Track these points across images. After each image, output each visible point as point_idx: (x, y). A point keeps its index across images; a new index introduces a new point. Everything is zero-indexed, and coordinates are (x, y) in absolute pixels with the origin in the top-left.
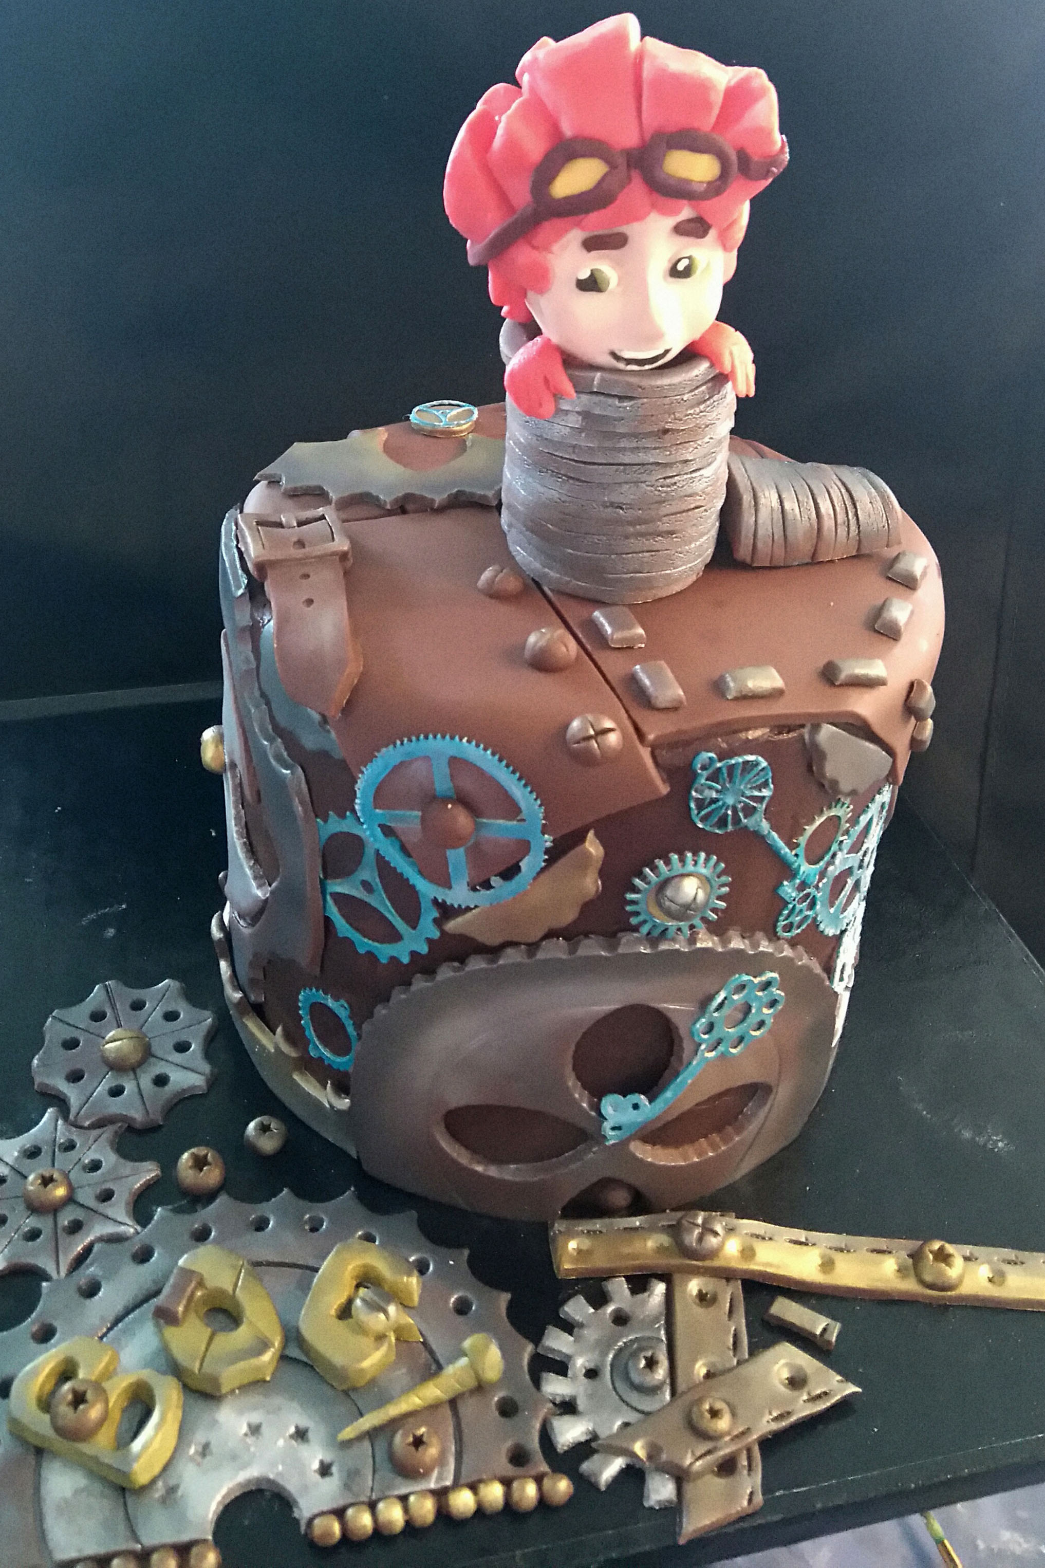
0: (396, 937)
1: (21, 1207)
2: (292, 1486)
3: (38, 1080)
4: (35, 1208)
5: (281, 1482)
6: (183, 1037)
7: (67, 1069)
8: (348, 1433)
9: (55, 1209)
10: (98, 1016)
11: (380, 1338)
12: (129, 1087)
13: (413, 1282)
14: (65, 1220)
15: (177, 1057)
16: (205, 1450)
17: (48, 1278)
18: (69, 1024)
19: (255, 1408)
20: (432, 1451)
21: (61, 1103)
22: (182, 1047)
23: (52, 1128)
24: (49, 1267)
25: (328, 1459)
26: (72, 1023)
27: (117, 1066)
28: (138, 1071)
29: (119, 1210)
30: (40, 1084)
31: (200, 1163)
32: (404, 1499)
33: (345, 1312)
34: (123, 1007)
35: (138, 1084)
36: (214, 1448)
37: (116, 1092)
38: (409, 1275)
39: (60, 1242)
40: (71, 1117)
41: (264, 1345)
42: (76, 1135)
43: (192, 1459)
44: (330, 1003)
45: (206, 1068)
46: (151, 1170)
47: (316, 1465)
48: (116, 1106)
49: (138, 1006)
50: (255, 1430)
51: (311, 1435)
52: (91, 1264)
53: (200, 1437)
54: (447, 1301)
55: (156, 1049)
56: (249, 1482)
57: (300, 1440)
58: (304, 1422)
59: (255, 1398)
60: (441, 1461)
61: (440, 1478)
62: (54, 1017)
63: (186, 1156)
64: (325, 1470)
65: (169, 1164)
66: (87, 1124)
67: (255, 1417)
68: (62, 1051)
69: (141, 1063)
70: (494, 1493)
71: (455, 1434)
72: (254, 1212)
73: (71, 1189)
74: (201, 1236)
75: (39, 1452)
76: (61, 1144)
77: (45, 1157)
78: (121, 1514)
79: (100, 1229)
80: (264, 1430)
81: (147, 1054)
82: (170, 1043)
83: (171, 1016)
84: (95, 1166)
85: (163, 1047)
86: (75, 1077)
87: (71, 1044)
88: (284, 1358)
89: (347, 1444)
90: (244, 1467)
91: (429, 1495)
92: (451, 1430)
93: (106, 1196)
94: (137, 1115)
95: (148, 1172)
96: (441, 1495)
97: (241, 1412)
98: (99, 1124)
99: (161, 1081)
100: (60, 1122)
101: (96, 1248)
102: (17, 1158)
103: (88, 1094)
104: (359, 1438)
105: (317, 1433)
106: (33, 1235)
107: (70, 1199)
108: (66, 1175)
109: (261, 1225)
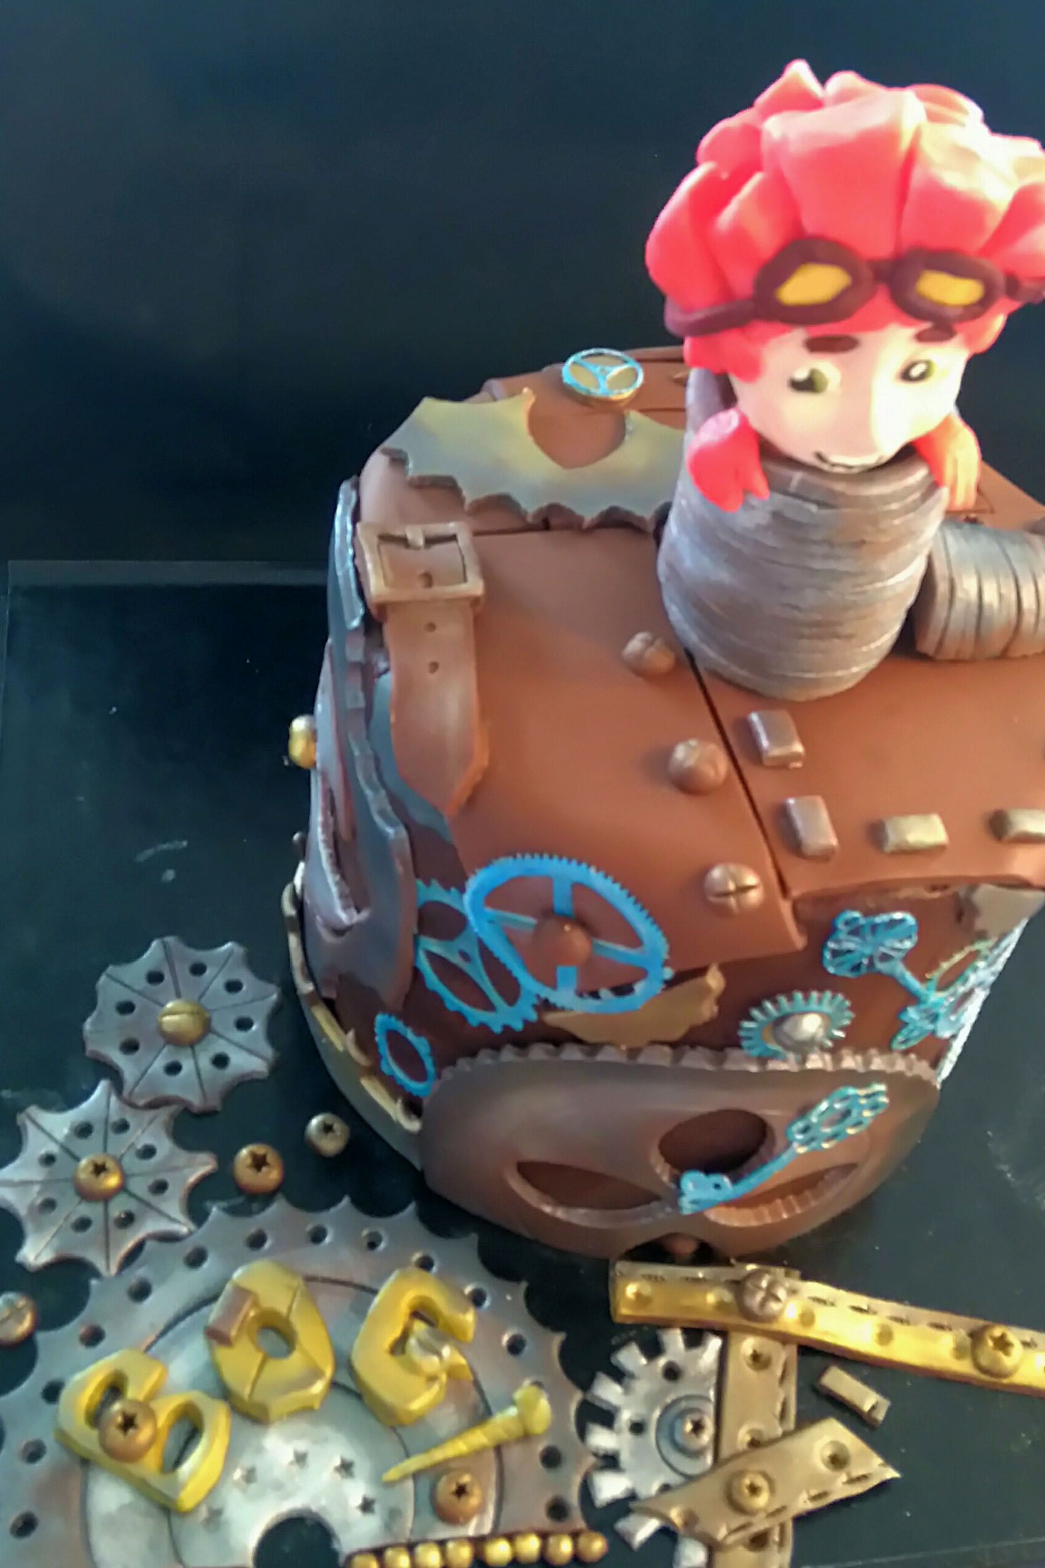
0: (489, 1006)
1: (71, 1193)
2: (333, 1519)
3: (90, 1047)
4: (86, 1195)
5: (323, 1515)
6: (245, 1013)
7: (123, 1039)
8: (392, 1474)
9: (106, 1198)
10: (155, 978)
11: (432, 1379)
12: (187, 1066)
13: (469, 1318)
14: (117, 1209)
15: (240, 1036)
16: (250, 1476)
17: (96, 1274)
18: (126, 986)
19: (300, 1436)
20: (474, 1501)
21: (114, 1075)
22: (244, 1024)
23: (104, 1103)
24: (100, 1264)
25: (371, 1495)
26: (127, 982)
27: (174, 1040)
28: (197, 1048)
29: (173, 1205)
30: (93, 1052)
31: (259, 1163)
32: (442, 1544)
33: (399, 1347)
34: (183, 970)
35: (196, 1064)
36: (259, 1473)
37: (173, 1069)
38: (465, 1311)
39: (112, 1235)
40: (125, 1093)
41: (315, 1374)
42: (130, 1117)
43: (236, 1484)
44: (410, 1035)
45: (269, 1052)
46: (206, 1164)
47: (359, 1501)
48: (173, 1087)
49: (198, 969)
50: (301, 1459)
51: (356, 1469)
52: (142, 1265)
53: (247, 1461)
54: (500, 1340)
55: (216, 1024)
56: (291, 1512)
57: (344, 1473)
58: (350, 1455)
59: (301, 1426)
60: (481, 1509)
61: (479, 1525)
62: (108, 976)
63: (244, 1152)
64: (367, 1506)
65: (226, 1158)
66: (141, 1102)
67: (302, 1446)
68: (116, 1016)
69: (200, 1039)
70: (530, 1546)
71: (497, 1483)
72: (311, 1221)
73: (125, 1177)
74: (257, 1242)
75: (85, 1462)
76: (115, 1124)
77: (96, 1138)
78: (166, 1531)
79: (151, 1226)
80: (310, 1459)
81: (207, 1028)
82: (232, 1018)
83: (233, 987)
84: (148, 1152)
85: (224, 1022)
86: (130, 1047)
87: (126, 1008)
88: (334, 1385)
89: (390, 1484)
90: (287, 1496)
91: (467, 1543)
92: (493, 1477)
93: (160, 1187)
94: (195, 1099)
95: (202, 1165)
96: (478, 1542)
97: (288, 1439)
98: (153, 1105)
99: (221, 1061)
100: (113, 1099)
101: (149, 1245)
102: (67, 1137)
103: (143, 1069)
104: (403, 1479)
105: (362, 1467)
106: (83, 1224)
107: (122, 1188)
108: (118, 1161)
109: (317, 1236)
